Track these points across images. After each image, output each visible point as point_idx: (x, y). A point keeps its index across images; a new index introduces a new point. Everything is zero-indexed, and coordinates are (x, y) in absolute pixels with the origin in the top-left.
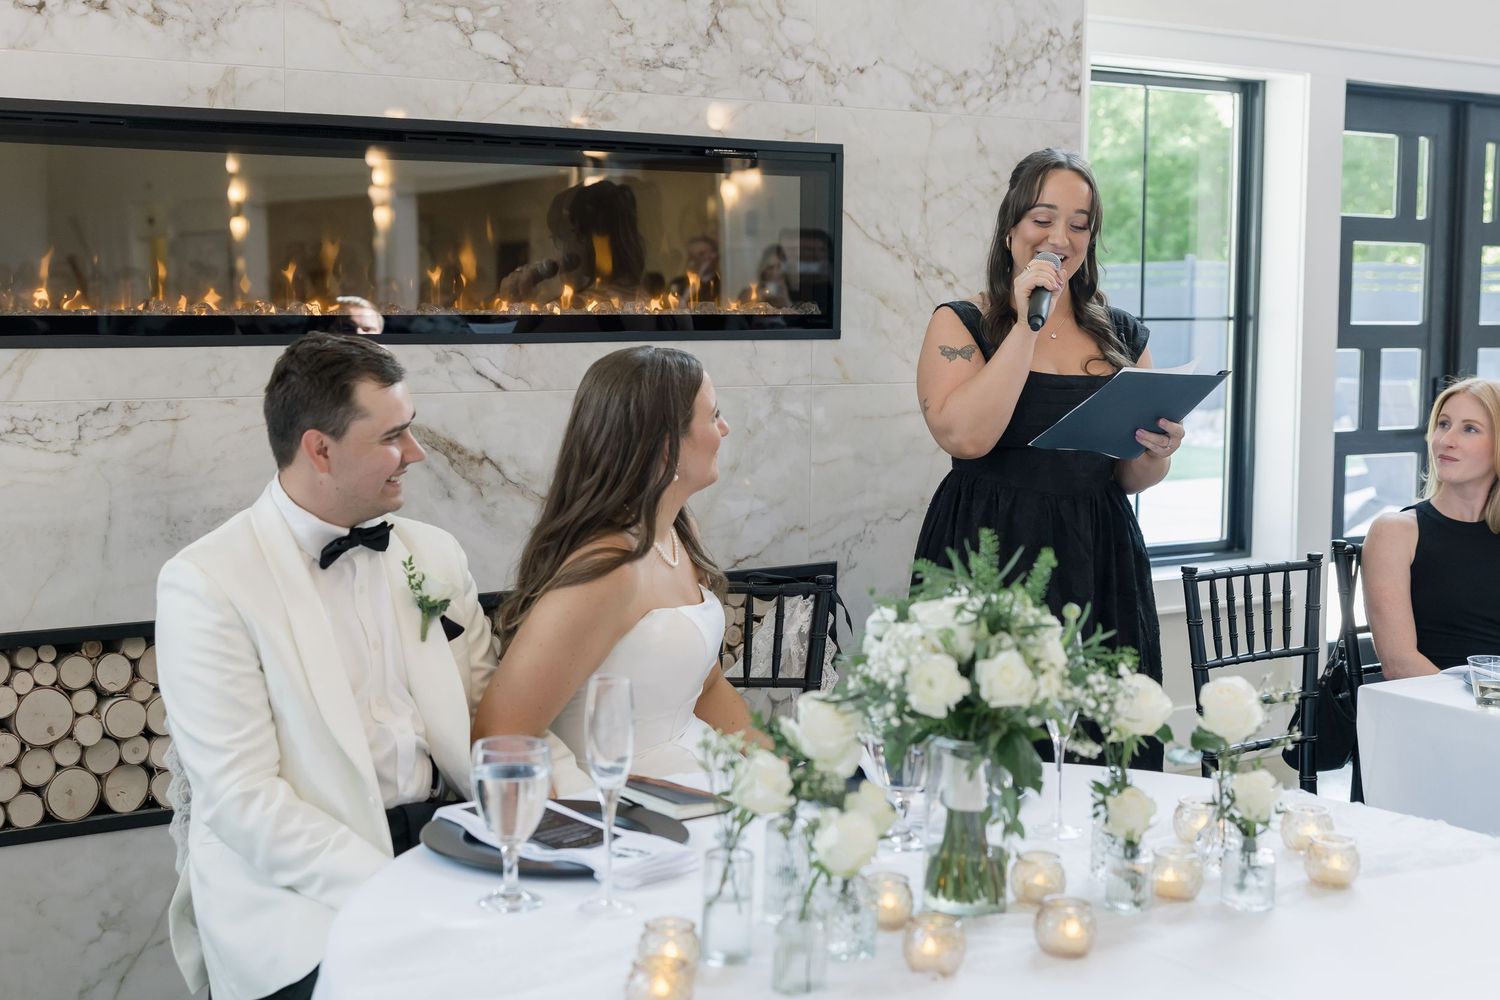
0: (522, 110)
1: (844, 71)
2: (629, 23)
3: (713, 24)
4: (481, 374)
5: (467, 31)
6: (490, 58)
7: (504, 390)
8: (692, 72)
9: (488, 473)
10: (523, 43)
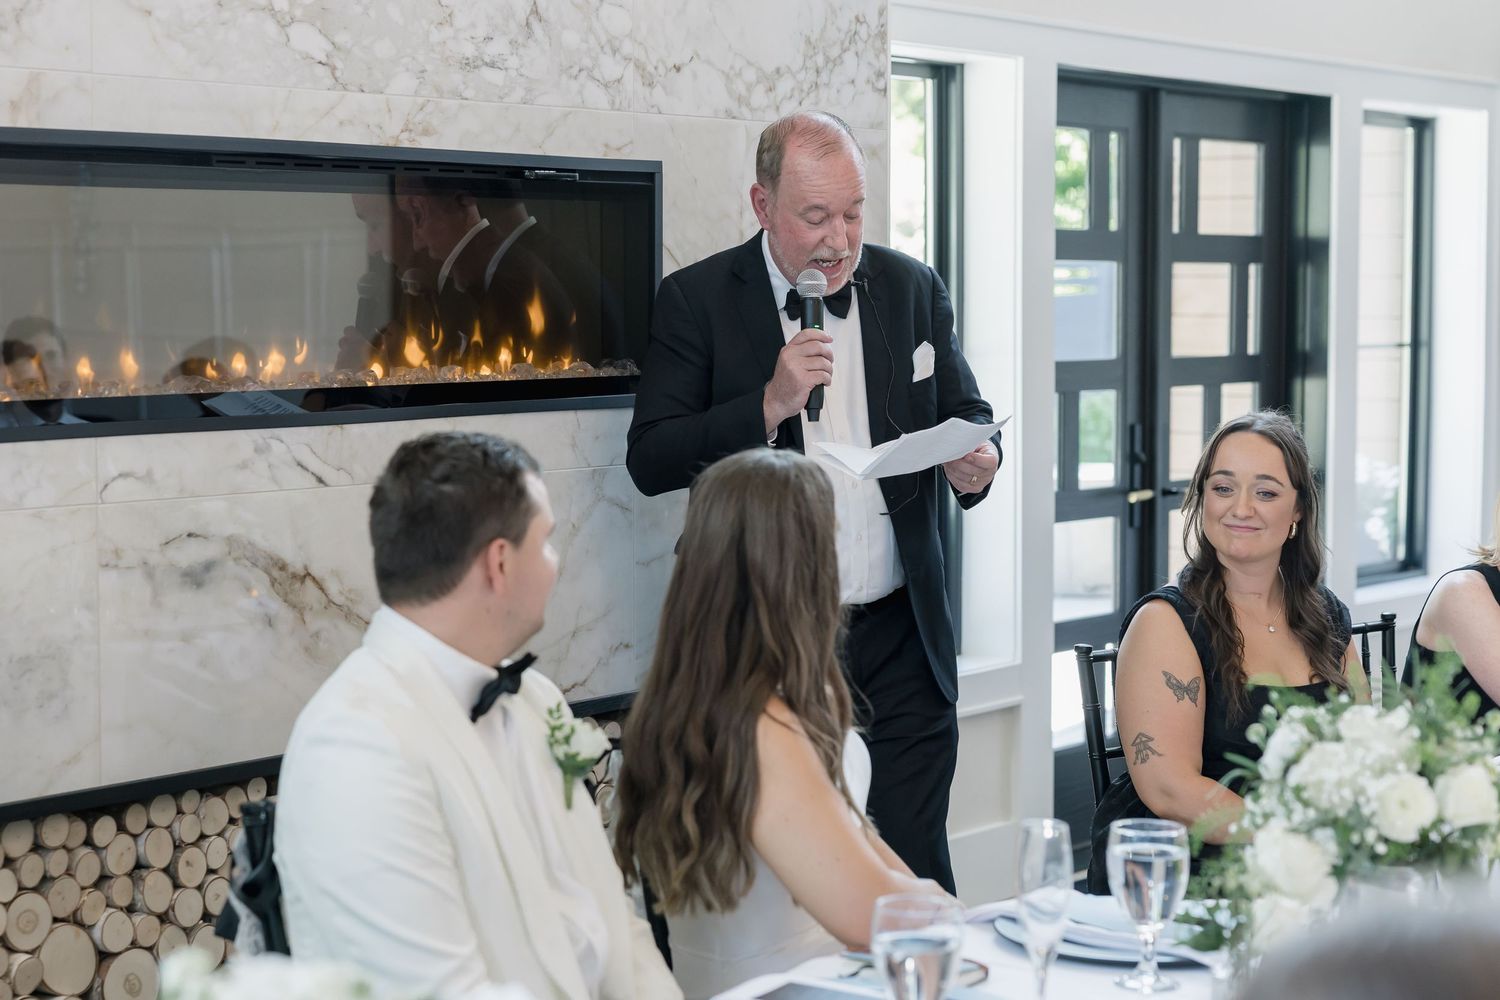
0: (341, 123)
1: (661, 70)
2: (449, 11)
3: (532, 12)
4: (302, 466)
5: (283, 23)
6: (308, 57)
7: (326, 485)
8: (513, 73)
9: (310, 592)
10: (342, 38)
